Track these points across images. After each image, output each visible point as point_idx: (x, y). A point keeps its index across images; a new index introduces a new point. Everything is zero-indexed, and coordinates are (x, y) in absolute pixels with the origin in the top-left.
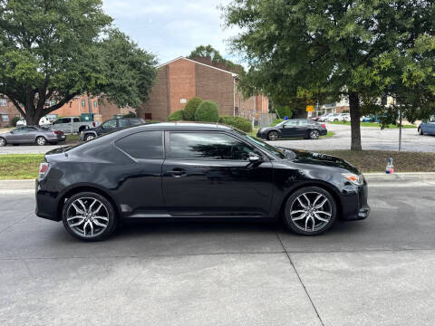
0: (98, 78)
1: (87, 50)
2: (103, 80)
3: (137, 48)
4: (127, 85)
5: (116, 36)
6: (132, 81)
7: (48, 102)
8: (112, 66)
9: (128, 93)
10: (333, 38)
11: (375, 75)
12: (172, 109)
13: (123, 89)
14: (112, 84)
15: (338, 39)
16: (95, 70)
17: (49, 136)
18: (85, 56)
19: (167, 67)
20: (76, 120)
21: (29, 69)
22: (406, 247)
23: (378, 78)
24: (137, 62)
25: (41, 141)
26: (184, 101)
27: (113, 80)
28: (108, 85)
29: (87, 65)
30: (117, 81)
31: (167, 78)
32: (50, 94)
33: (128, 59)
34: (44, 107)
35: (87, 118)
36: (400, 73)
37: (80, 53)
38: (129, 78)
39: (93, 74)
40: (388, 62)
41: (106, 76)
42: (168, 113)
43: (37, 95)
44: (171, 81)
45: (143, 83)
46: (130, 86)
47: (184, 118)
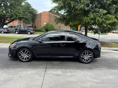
1: (17, 7)
2: (21, 16)
3: (32, 8)
4: (28, 18)
5: (27, 4)
6: (29, 17)
7: (6, 21)
8: (24, 12)
9: (28, 20)
10: (77, 8)
11: (89, 20)
12: (42, 25)
13: (27, 19)
14: (24, 17)
15: (79, 9)
16: (19, 13)
17: (5, 31)
18: (16, 9)
19: (41, 14)
20: (15, 27)
22: (81, 68)
23: (90, 21)
24: (31, 12)
25: (2, 32)
26: (45, 23)
27: (24, 16)
28: (23, 18)
29: (17, 12)
30: (25, 17)
31: (41, 17)
32: (7, 19)
33: (29, 11)
34: (5, 23)
35: (19, 27)
36: (95, 20)
37: (15, 8)
38: (29, 16)
39: (18, 14)
40: (92, 16)
41: (22, 15)
42: (41, 26)
43: (3, 19)
44: (42, 18)
45: (33, 18)
46: (29, 18)
47: (45, 28)
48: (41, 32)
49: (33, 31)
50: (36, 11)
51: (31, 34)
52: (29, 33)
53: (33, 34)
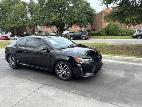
0: (74, 19)
2: (76, 19)
7: (65, 27)
13: (82, 22)
21: (55, 18)
24: (88, 12)
26: (107, 24)
27: (79, 19)
28: (77, 21)
33: (85, 11)
34: (64, 29)
35: (80, 31)
38: (85, 17)
39: (73, 18)
45: (90, 19)
46: (84, 20)
47: (105, 30)
48: (101, 35)
49: (88, 35)
50: (94, 9)
51: (86, 39)
52: (84, 38)
53: (89, 39)
